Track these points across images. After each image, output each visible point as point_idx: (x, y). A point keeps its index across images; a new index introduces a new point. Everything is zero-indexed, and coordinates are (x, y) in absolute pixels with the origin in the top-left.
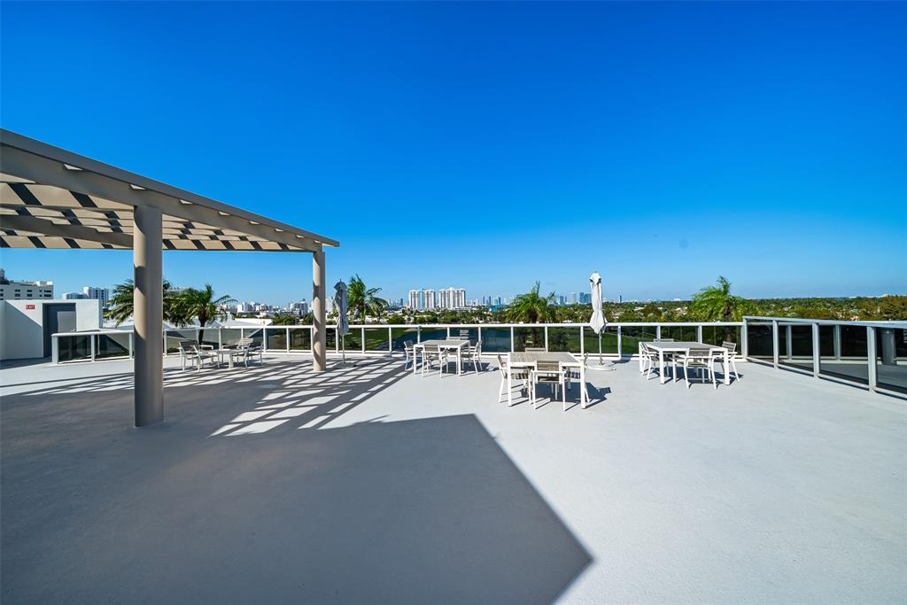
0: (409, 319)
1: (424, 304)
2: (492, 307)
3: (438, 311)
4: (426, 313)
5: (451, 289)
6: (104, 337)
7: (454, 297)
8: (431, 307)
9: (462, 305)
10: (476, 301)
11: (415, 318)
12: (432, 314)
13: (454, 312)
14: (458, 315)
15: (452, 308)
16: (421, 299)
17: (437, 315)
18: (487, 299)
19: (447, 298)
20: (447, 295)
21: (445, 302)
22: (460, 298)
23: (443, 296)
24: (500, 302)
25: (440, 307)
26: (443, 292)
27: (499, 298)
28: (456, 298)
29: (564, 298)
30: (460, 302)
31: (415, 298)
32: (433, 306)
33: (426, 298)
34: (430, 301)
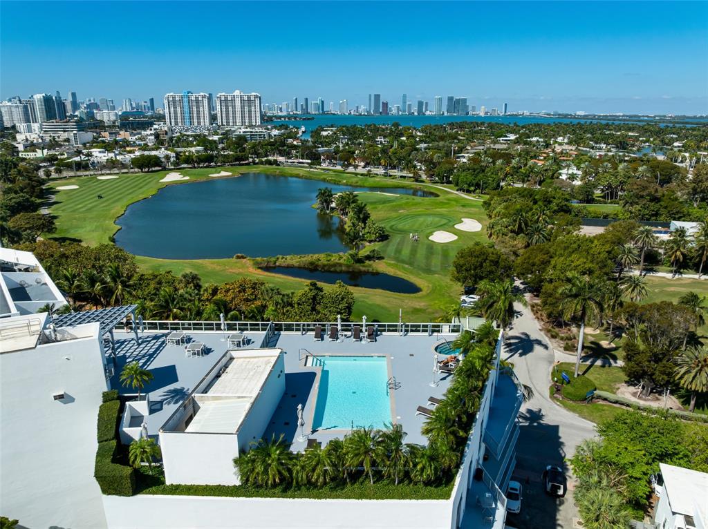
1: (191, 120)
2: (308, 119)
3: (216, 133)
5: (237, 93)
7: (242, 108)
8: (204, 124)
9: (256, 122)
12: (204, 141)
13: (242, 140)
15: (238, 130)
16: (186, 108)
17: (211, 144)
18: (301, 102)
19: (230, 108)
20: (230, 103)
21: (227, 115)
22: (253, 108)
23: (223, 104)
24: (323, 109)
25: (220, 123)
26: (223, 98)
27: (323, 102)
28: (246, 108)
29: (424, 107)
30: (253, 117)
31: (175, 108)
32: (207, 123)
33: (195, 108)
34: (202, 113)
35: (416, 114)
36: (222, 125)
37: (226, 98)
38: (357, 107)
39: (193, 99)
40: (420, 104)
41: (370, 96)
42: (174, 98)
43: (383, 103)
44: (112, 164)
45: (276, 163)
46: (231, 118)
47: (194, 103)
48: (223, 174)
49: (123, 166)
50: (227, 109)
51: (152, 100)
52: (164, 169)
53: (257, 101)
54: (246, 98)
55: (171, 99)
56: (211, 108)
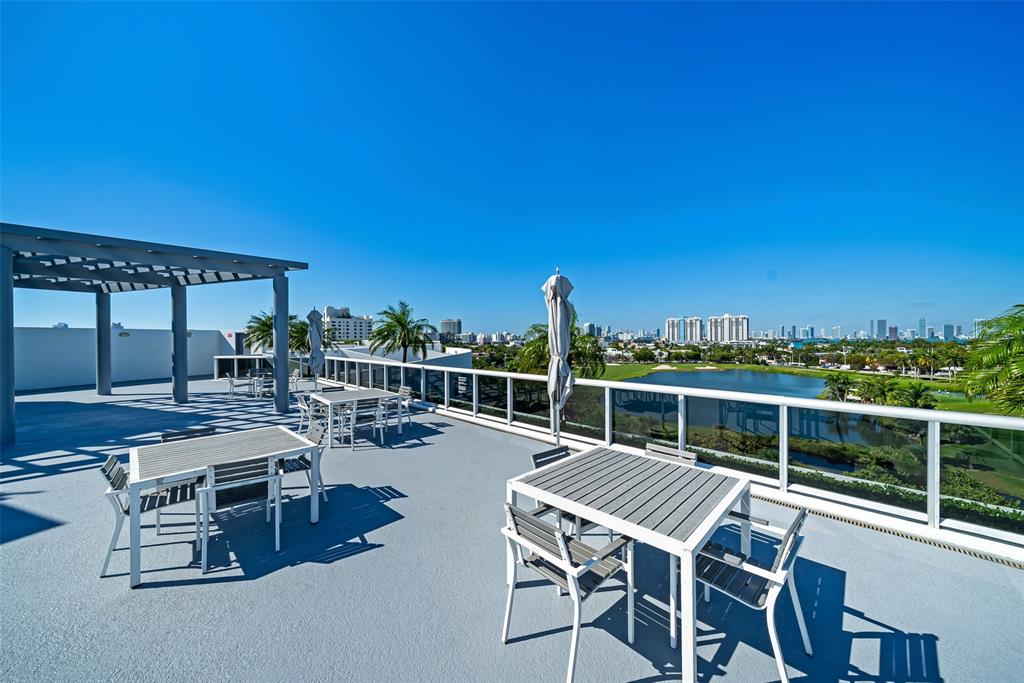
0: (661, 354)
1: (685, 337)
2: (796, 341)
3: (705, 345)
4: (688, 347)
5: (726, 316)
6: (264, 360)
7: (730, 328)
8: (696, 340)
9: (743, 337)
10: (770, 332)
11: (670, 354)
12: (694, 348)
13: (728, 348)
14: (733, 351)
15: (726, 341)
16: (682, 329)
17: (700, 351)
18: (789, 329)
19: (719, 328)
20: (719, 324)
21: (716, 333)
22: (740, 327)
23: (713, 325)
24: (812, 335)
25: (709, 339)
26: (713, 321)
27: (812, 329)
28: (734, 328)
29: (955, 331)
30: (740, 334)
31: (673, 328)
32: (698, 338)
33: (689, 329)
34: (694, 331)
35: (942, 338)
36: (711, 340)
37: (716, 321)
38: (855, 333)
39: (689, 322)
40: (948, 329)
41: (872, 322)
42: (673, 321)
43: (890, 328)
44: (618, 357)
45: (764, 362)
46: (719, 335)
47: (689, 325)
48: (708, 367)
49: (627, 359)
50: (716, 329)
51: (658, 330)
52: (657, 362)
53: (745, 322)
54: (734, 320)
55: (671, 323)
56: (702, 327)
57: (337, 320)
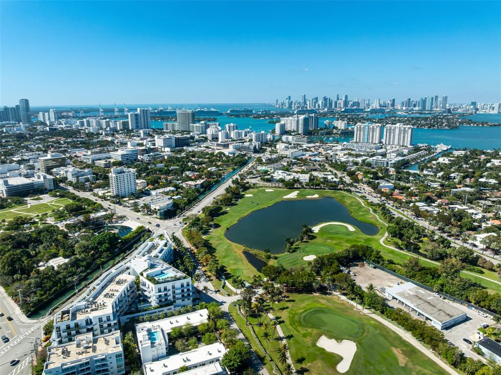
1: (368, 139)
7: (399, 135)
16: (366, 133)
19: (392, 134)
20: (392, 131)
23: (388, 131)
26: (388, 128)
30: (406, 140)
31: (360, 132)
32: (377, 142)
33: (371, 133)
34: (375, 136)
36: (386, 144)
37: (390, 128)
39: (371, 127)
46: (392, 140)
47: (371, 130)
50: (390, 135)
53: (409, 131)
54: (402, 129)
55: (359, 127)
57: (118, 175)
